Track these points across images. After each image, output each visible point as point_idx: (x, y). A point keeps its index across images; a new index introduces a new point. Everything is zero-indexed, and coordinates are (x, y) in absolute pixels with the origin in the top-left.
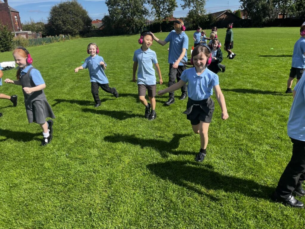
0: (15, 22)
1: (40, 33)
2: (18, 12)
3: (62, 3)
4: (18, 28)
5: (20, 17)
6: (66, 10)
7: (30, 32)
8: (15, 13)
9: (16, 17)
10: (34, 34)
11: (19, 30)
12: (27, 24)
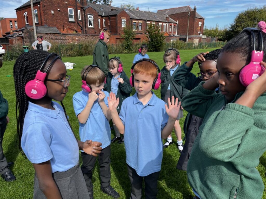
0: (198, 27)
1: (216, 38)
2: (204, 19)
3: (249, 10)
4: (199, 33)
5: (204, 23)
6: (250, 17)
7: (205, 37)
8: (201, 19)
9: (200, 23)
10: (209, 38)
11: (200, 34)
12: (211, 29)
